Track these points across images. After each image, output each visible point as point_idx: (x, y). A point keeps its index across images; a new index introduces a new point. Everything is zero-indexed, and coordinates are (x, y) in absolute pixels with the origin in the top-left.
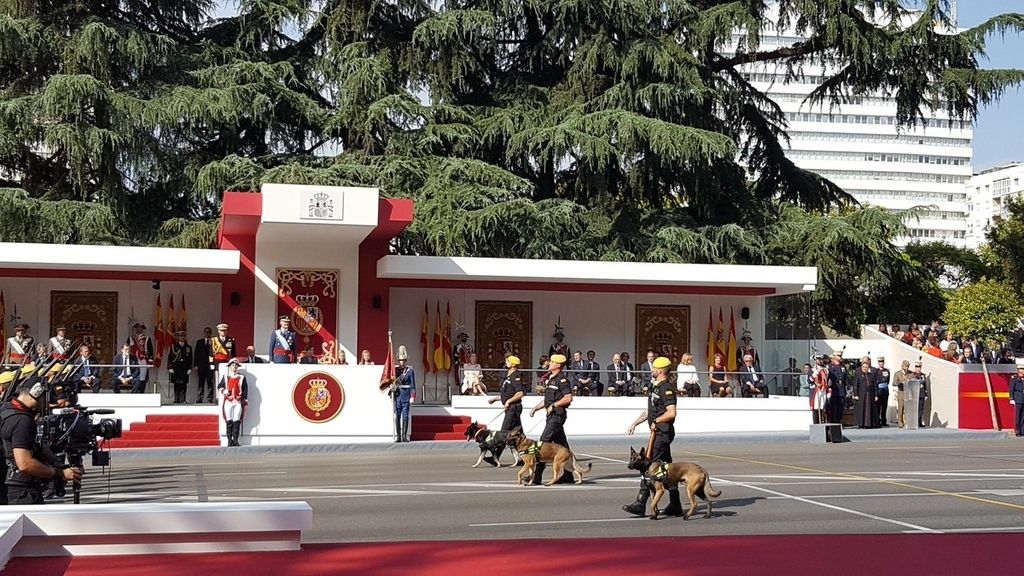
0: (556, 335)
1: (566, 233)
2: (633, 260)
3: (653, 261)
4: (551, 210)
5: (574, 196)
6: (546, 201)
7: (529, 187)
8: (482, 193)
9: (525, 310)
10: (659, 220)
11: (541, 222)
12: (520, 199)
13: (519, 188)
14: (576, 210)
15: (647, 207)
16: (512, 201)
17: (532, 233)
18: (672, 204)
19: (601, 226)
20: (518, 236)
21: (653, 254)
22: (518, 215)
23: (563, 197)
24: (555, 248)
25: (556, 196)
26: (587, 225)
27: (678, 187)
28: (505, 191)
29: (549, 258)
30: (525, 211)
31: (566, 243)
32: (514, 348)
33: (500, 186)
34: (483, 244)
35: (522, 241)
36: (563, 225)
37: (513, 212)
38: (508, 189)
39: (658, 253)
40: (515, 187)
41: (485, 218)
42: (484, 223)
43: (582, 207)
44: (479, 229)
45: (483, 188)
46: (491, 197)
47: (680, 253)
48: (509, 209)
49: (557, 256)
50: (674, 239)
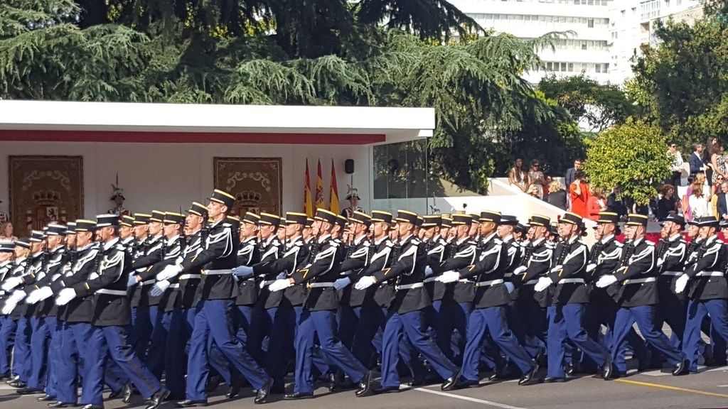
0: (113, 198)
1: (123, 68)
2: (209, 101)
3: (235, 103)
4: (103, 39)
5: (131, 21)
6: (96, 27)
7: (74, 9)
8: (14, 17)
9: (73, 166)
10: (240, 51)
11: (90, 53)
12: (62, 26)
13: (60, 11)
14: (135, 39)
15: (225, 35)
16: (52, 27)
17: (79, 68)
18: (256, 31)
19: (169, 59)
20: (61, 73)
21: (234, 94)
22: (60, 45)
23: (118, 21)
24: (110, 88)
25: (109, 22)
26: (149, 58)
27: (264, 10)
28: (42, 15)
29: (102, 100)
30: (70, 40)
31: (124, 81)
32: (60, 215)
33: (36, 8)
34: (16, 83)
35: (67, 78)
36: (119, 58)
37: (53, 43)
38: (46, 12)
39: (240, 92)
40: (56, 9)
41: (18, 49)
42: (17, 55)
43: (143, 35)
44: (10, 63)
45: (14, 11)
46: (26, 24)
47: (267, 92)
48: (48, 37)
49: (112, 98)
50: (260, 75)
